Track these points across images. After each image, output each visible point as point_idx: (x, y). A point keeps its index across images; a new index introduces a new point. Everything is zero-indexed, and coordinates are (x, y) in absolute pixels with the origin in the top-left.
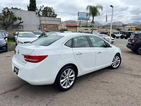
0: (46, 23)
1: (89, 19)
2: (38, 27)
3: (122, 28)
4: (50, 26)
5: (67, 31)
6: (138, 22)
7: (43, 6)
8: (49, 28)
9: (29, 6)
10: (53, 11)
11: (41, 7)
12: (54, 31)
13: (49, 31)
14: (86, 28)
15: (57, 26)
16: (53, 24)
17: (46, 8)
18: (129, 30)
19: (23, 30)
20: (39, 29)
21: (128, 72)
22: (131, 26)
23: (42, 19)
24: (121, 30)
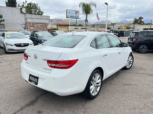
0: (33, 22)
1: (79, 17)
2: (23, 26)
3: (112, 27)
4: (38, 25)
5: (58, 30)
6: (125, 20)
7: (26, 2)
8: (36, 27)
9: (7, 1)
10: (38, 8)
11: (23, 3)
12: (43, 30)
13: (37, 30)
14: (75, 27)
15: (46, 25)
16: (41, 22)
17: (30, 4)
18: (119, 29)
19: (4, 30)
20: (25, 29)
21: (142, 71)
22: (120, 25)
23: (28, 17)
24: (111, 29)
